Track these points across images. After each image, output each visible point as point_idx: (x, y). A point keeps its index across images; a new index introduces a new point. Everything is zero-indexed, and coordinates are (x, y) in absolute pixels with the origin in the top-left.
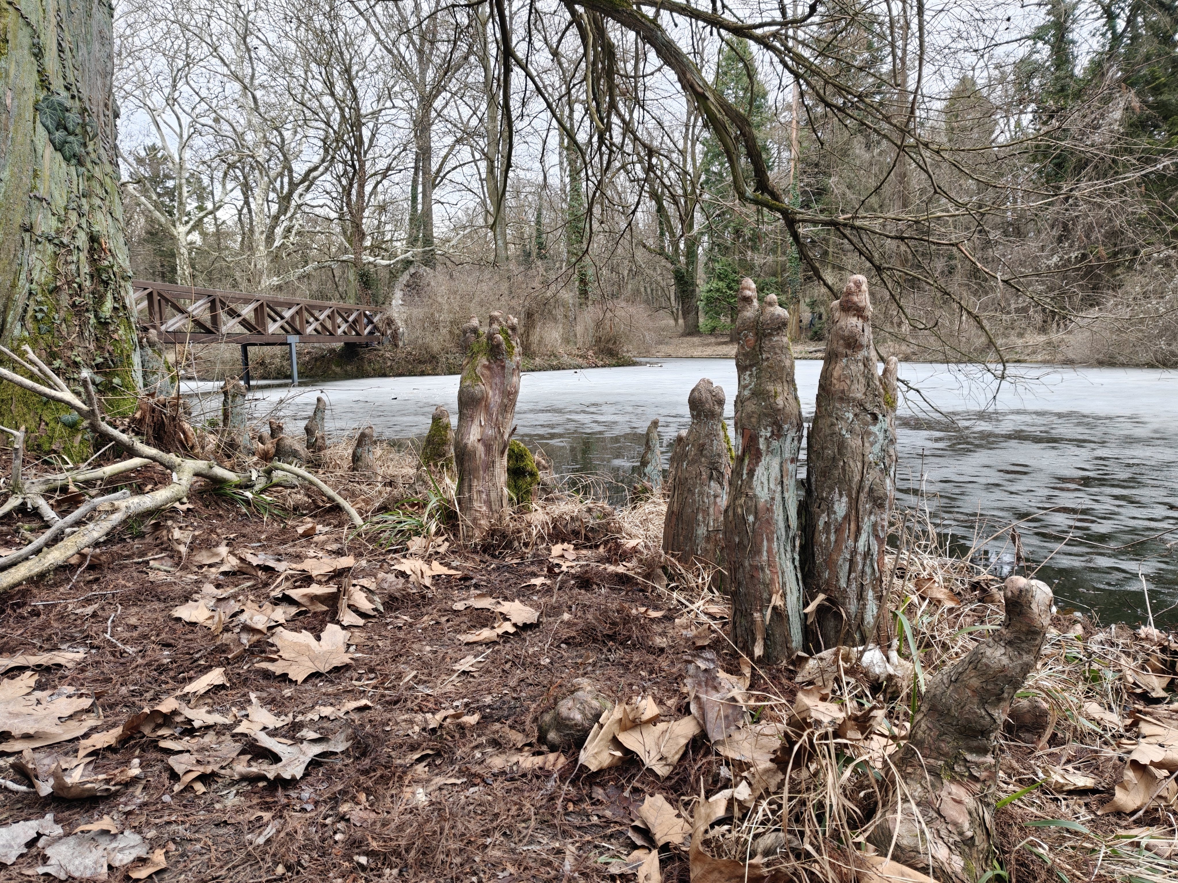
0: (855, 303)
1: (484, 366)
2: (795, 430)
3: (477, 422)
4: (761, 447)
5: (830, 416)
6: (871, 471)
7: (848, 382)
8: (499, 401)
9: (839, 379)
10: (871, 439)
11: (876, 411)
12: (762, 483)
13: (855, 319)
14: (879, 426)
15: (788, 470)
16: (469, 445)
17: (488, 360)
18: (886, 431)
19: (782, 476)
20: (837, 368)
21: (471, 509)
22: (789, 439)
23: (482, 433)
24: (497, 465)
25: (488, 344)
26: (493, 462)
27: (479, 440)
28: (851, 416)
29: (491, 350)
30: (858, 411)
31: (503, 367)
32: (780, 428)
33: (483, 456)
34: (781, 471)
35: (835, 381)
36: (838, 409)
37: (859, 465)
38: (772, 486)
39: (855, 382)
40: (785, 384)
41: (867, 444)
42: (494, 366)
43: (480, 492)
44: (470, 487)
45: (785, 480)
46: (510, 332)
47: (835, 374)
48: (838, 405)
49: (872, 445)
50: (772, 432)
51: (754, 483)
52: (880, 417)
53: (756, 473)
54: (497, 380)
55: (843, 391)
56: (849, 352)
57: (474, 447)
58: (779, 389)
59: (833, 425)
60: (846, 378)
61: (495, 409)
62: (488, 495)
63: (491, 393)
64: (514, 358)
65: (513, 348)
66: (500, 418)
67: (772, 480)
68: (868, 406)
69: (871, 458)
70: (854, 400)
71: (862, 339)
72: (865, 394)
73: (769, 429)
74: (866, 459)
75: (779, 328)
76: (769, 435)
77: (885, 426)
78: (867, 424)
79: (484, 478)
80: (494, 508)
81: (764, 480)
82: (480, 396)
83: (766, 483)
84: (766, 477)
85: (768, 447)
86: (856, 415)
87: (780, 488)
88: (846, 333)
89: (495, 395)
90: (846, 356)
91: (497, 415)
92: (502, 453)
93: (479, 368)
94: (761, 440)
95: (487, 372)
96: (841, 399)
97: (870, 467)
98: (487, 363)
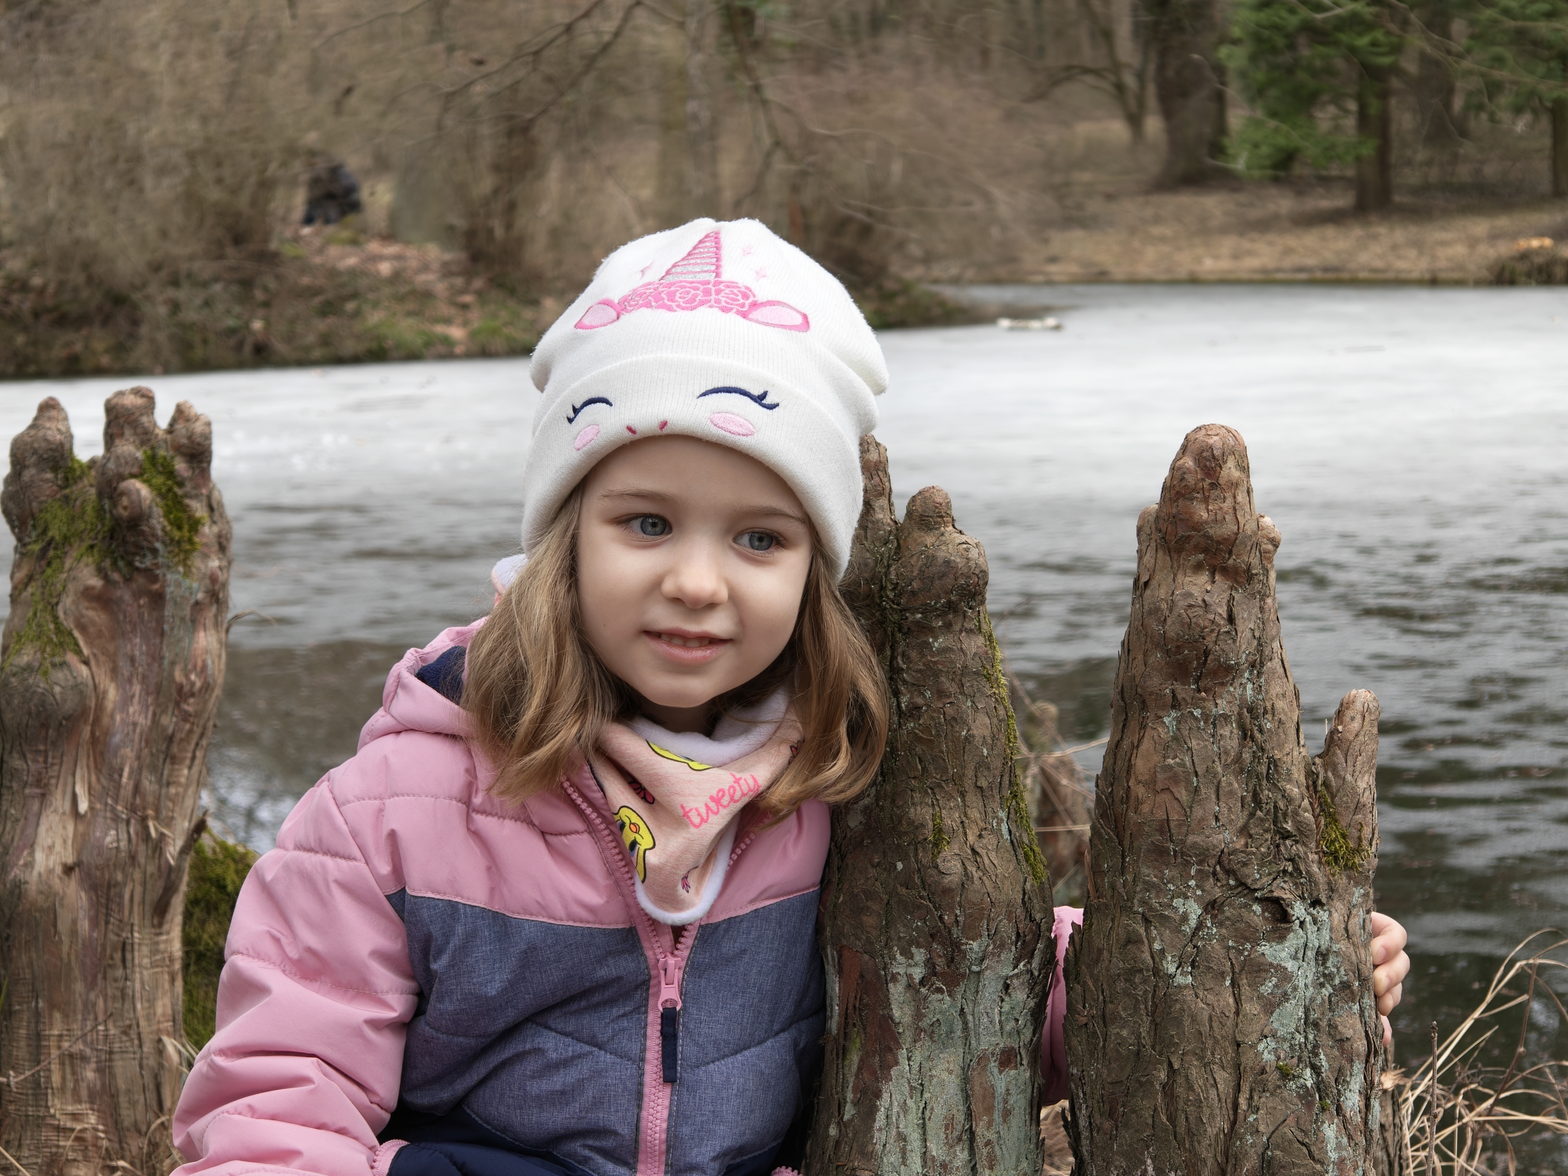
0: (1198, 527)
1: (87, 593)
2: (1008, 956)
3: (60, 802)
4: (896, 1013)
5: (1127, 909)
6: (1264, 1101)
7: (1183, 794)
8: (144, 721)
9: (1151, 784)
10: (1267, 988)
11: (1284, 890)
12: (902, 1138)
13: (1203, 578)
14: (1294, 940)
15: (990, 1092)
16: (32, 888)
17: (101, 571)
18: (1322, 956)
19: (969, 1115)
20: (1146, 745)
21: (39, 1122)
22: (990, 987)
23: (82, 842)
24: (141, 956)
25: (100, 511)
26: (124, 947)
27: (68, 870)
28: (1194, 910)
29: (112, 534)
30: (1217, 893)
31: (158, 599)
32: (955, 952)
33: (84, 925)
34: (967, 1098)
35: (1140, 791)
36: (1149, 886)
37: (1223, 1077)
38: (936, 1149)
39: (1208, 792)
40: (973, 799)
41: (1251, 1008)
42: (124, 594)
43: (72, 1060)
44: (37, 1040)
45: (980, 1129)
46: (180, 466)
47: (1141, 765)
48: (1149, 873)
49: (1270, 1006)
50: (930, 963)
51: (879, 1137)
52: (1299, 910)
53: (884, 1103)
54: (137, 646)
55: (1164, 827)
56: (1185, 691)
57: (48, 893)
58: (951, 819)
59: (1132, 940)
60: (1175, 779)
61: (129, 753)
62: (105, 1069)
63: (112, 694)
64: (197, 562)
65: (195, 525)
66: (149, 784)
67: (935, 1126)
68: (1255, 875)
69: (1266, 1051)
70: (1203, 855)
71: (1226, 645)
72: (1244, 831)
73: (920, 955)
74: (1247, 1059)
75: (951, 607)
76: (918, 973)
77: (1318, 939)
78: (1250, 936)
79: (89, 1007)
80: (127, 1116)
81: (910, 1126)
82: (69, 706)
83: (914, 1137)
84: (913, 1117)
85: (918, 1016)
86: (1211, 907)
87: (962, 1155)
88: (1172, 629)
89: (126, 701)
90: (1176, 704)
91: (137, 775)
92: (161, 909)
93: (67, 601)
94: (897, 991)
95: (95, 616)
96: (1160, 853)
97: (1260, 1086)
98: (96, 582)
